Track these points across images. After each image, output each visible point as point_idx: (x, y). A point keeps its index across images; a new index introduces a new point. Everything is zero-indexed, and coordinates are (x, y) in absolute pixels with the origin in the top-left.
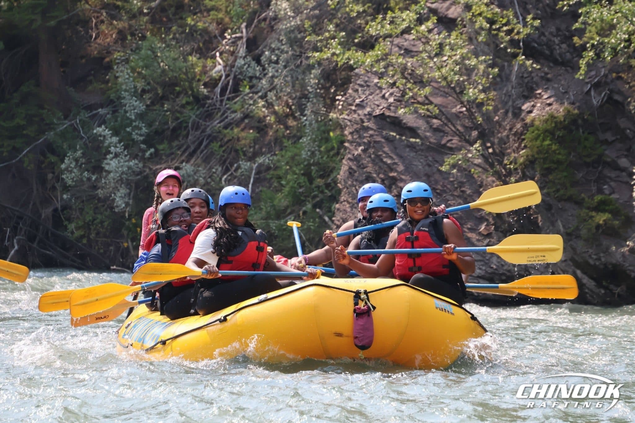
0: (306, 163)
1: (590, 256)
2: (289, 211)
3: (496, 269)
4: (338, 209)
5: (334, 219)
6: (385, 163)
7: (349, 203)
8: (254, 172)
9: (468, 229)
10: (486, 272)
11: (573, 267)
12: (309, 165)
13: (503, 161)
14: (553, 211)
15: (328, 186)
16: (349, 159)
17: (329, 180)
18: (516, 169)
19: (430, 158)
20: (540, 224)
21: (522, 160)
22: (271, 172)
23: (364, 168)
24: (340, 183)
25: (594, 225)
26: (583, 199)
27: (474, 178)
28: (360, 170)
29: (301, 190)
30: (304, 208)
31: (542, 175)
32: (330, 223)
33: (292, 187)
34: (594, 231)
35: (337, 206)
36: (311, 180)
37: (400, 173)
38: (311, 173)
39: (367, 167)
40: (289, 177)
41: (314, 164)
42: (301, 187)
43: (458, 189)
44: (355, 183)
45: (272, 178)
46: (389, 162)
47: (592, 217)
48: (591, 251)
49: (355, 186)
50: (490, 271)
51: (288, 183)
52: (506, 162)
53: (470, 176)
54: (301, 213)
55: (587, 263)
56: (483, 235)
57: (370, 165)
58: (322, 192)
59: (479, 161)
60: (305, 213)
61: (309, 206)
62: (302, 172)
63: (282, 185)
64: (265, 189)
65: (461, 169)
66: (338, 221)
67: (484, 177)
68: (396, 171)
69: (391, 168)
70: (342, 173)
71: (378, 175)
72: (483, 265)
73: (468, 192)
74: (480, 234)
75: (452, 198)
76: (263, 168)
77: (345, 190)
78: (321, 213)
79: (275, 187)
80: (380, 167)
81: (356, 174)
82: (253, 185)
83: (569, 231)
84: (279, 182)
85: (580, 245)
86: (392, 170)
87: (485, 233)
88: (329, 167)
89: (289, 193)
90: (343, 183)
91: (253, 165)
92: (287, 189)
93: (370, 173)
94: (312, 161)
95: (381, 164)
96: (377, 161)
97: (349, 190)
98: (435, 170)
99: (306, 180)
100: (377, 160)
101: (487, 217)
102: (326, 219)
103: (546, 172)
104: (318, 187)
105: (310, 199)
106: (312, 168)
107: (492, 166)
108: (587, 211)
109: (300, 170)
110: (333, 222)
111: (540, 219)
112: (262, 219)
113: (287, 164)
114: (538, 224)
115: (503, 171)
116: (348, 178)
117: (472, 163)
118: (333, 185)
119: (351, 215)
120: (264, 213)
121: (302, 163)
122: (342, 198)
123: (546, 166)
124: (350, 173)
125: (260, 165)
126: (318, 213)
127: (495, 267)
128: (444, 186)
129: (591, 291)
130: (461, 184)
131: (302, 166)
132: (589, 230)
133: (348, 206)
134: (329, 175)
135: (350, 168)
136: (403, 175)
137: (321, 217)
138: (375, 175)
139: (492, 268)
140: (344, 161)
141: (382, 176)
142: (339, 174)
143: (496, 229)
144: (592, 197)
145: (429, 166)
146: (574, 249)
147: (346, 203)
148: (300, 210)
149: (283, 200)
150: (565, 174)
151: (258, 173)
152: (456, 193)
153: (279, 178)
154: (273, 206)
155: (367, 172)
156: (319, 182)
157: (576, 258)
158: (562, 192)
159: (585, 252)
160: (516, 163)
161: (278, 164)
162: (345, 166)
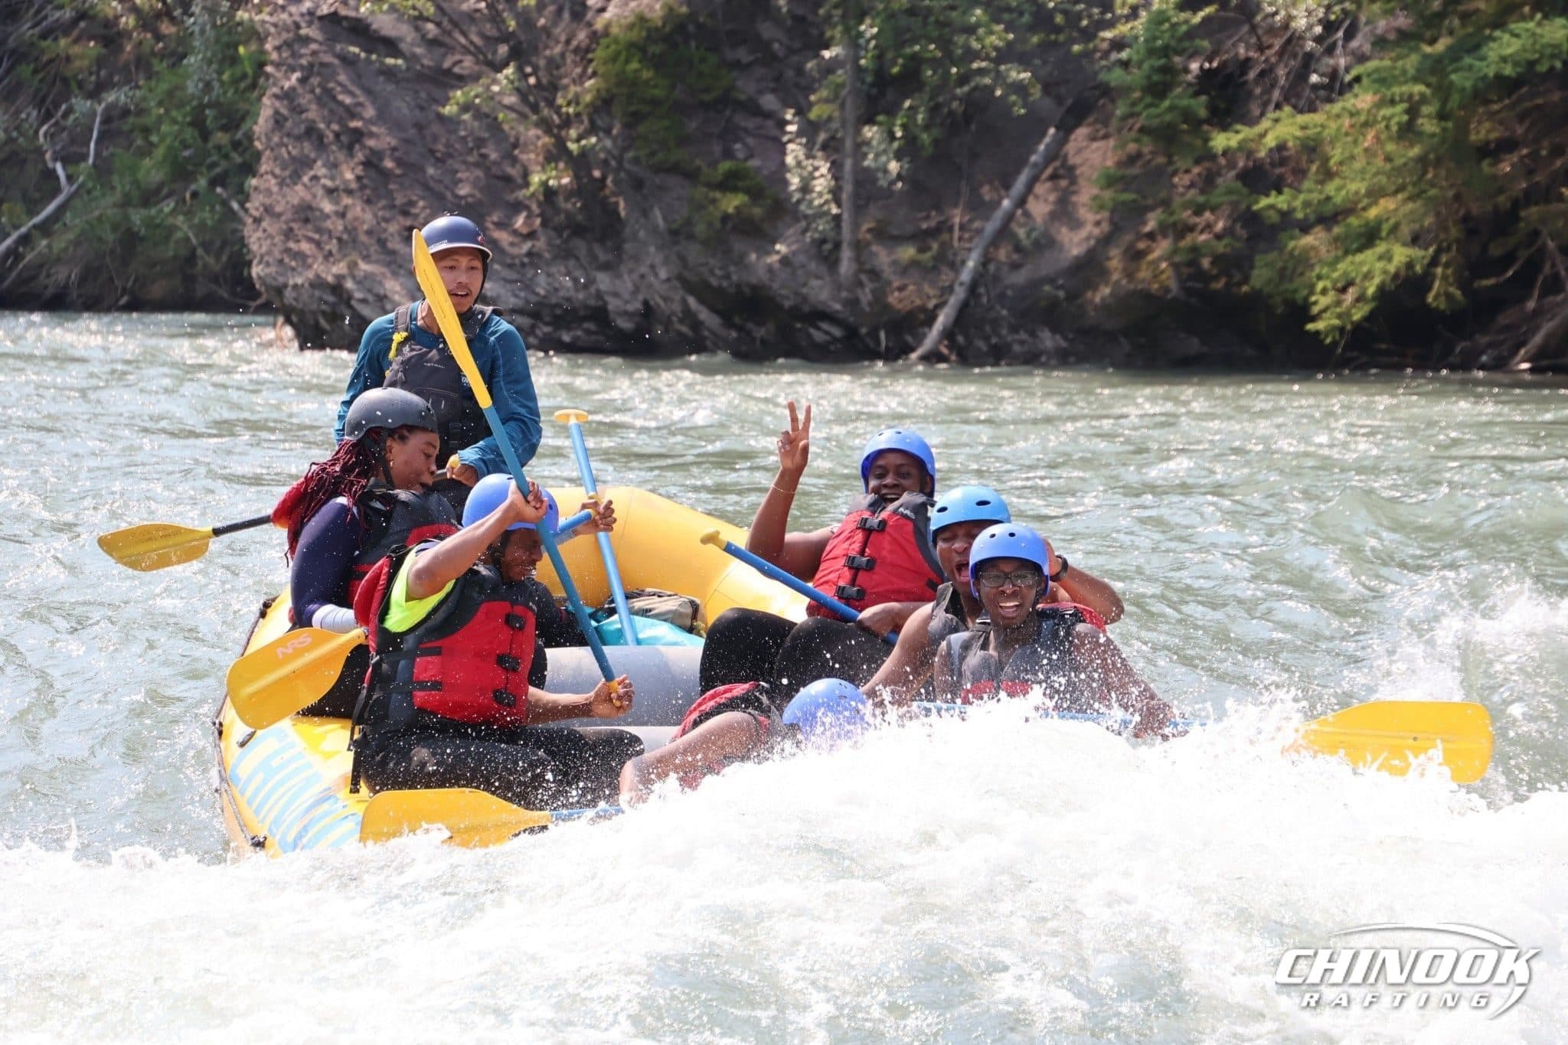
0: (195, 103)
1: (712, 272)
2: (165, 191)
3: (545, 297)
4: (256, 188)
5: (248, 205)
6: (341, 104)
7: (275, 176)
8: (98, 120)
9: (494, 223)
10: (528, 302)
11: (681, 292)
12: (202, 107)
13: (554, 99)
14: (645, 191)
15: (236, 145)
16: (276, 96)
17: (239, 135)
18: (578, 115)
19: (423, 95)
20: (623, 214)
21: (588, 98)
22: (131, 120)
23: (302, 112)
24: (259, 139)
25: (718, 214)
26: (699, 169)
27: (502, 131)
28: (296, 117)
29: (186, 153)
30: (193, 187)
31: (628, 126)
32: (242, 213)
33: (170, 148)
34: (718, 225)
35: (254, 182)
36: (205, 135)
37: (370, 122)
38: (204, 120)
39: (307, 110)
40: (164, 128)
41: (210, 105)
42: (186, 147)
43: (475, 152)
44: (285, 140)
45: (132, 131)
46: (348, 100)
47: (714, 201)
48: (712, 262)
49: (286, 146)
50: (533, 299)
51: (162, 139)
52: (560, 101)
53: (495, 126)
54: (188, 196)
55: (708, 285)
56: (521, 235)
57: (314, 107)
58: (226, 157)
59: (511, 99)
60: (194, 195)
61: (202, 182)
62: (188, 119)
63: (152, 145)
64: (119, 151)
65: (479, 114)
66: (257, 209)
67: (521, 129)
68: (362, 118)
69: (351, 113)
70: (261, 121)
71: (328, 126)
72: (521, 289)
73: (494, 156)
74: (515, 232)
75: (463, 167)
76: (115, 113)
77: (268, 153)
78: (225, 195)
79: (138, 147)
80: (331, 111)
81: (289, 124)
82: (97, 143)
83: (674, 226)
84: (146, 139)
85: (694, 253)
86: (353, 116)
87: (525, 231)
88: (237, 111)
89: (165, 158)
90: (263, 139)
91: (96, 106)
92: (160, 152)
93: (314, 121)
94: (206, 99)
95: (333, 106)
96: (325, 99)
97: (276, 152)
98: (432, 116)
99: (196, 134)
100: (327, 97)
101: (527, 202)
102: (235, 206)
103: (633, 119)
104: (219, 148)
105: (204, 170)
106: (207, 112)
107: (535, 108)
108: (705, 190)
109: (185, 116)
110: (246, 211)
111: (622, 204)
112: (115, 205)
113: (160, 104)
114: (618, 214)
115: (555, 117)
116: (273, 131)
117: (500, 103)
118: (245, 143)
119: (279, 198)
120: (117, 196)
121: (189, 102)
122: (264, 167)
123: (633, 108)
124: (277, 122)
125: (109, 108)
126: (219, 195)
127: (542, 292)
128: (448, 145)
129: (714, 333)
130: (480, 142)
131: (188, 108)
132: (710, 224)
133: (273, 181)
134: (238, 127)
135: (277, 112)
136: (374, 124)
137: (225, 203)
138: (322, 126)
139: (538, 294)
140: (266, 100)
141: (335, 127)
142: (256, 123)
143: (544, 224)
144: (713, 165)
145: (422, 108)
146: (683, 259)
147: (269, 177)
148: (185, 189)
149: (153, 172)
150: (666, 123)
151: (107, 120)
152: (470, 159)
153: (146, 131)
154: (136, 183)
155: (307, 120)
156: (221, 138)
157: (688, 275)
158: (660, 156)
159: (702, 265)
160: (578, 104)
161: (143, 105)
162: (267, 109)
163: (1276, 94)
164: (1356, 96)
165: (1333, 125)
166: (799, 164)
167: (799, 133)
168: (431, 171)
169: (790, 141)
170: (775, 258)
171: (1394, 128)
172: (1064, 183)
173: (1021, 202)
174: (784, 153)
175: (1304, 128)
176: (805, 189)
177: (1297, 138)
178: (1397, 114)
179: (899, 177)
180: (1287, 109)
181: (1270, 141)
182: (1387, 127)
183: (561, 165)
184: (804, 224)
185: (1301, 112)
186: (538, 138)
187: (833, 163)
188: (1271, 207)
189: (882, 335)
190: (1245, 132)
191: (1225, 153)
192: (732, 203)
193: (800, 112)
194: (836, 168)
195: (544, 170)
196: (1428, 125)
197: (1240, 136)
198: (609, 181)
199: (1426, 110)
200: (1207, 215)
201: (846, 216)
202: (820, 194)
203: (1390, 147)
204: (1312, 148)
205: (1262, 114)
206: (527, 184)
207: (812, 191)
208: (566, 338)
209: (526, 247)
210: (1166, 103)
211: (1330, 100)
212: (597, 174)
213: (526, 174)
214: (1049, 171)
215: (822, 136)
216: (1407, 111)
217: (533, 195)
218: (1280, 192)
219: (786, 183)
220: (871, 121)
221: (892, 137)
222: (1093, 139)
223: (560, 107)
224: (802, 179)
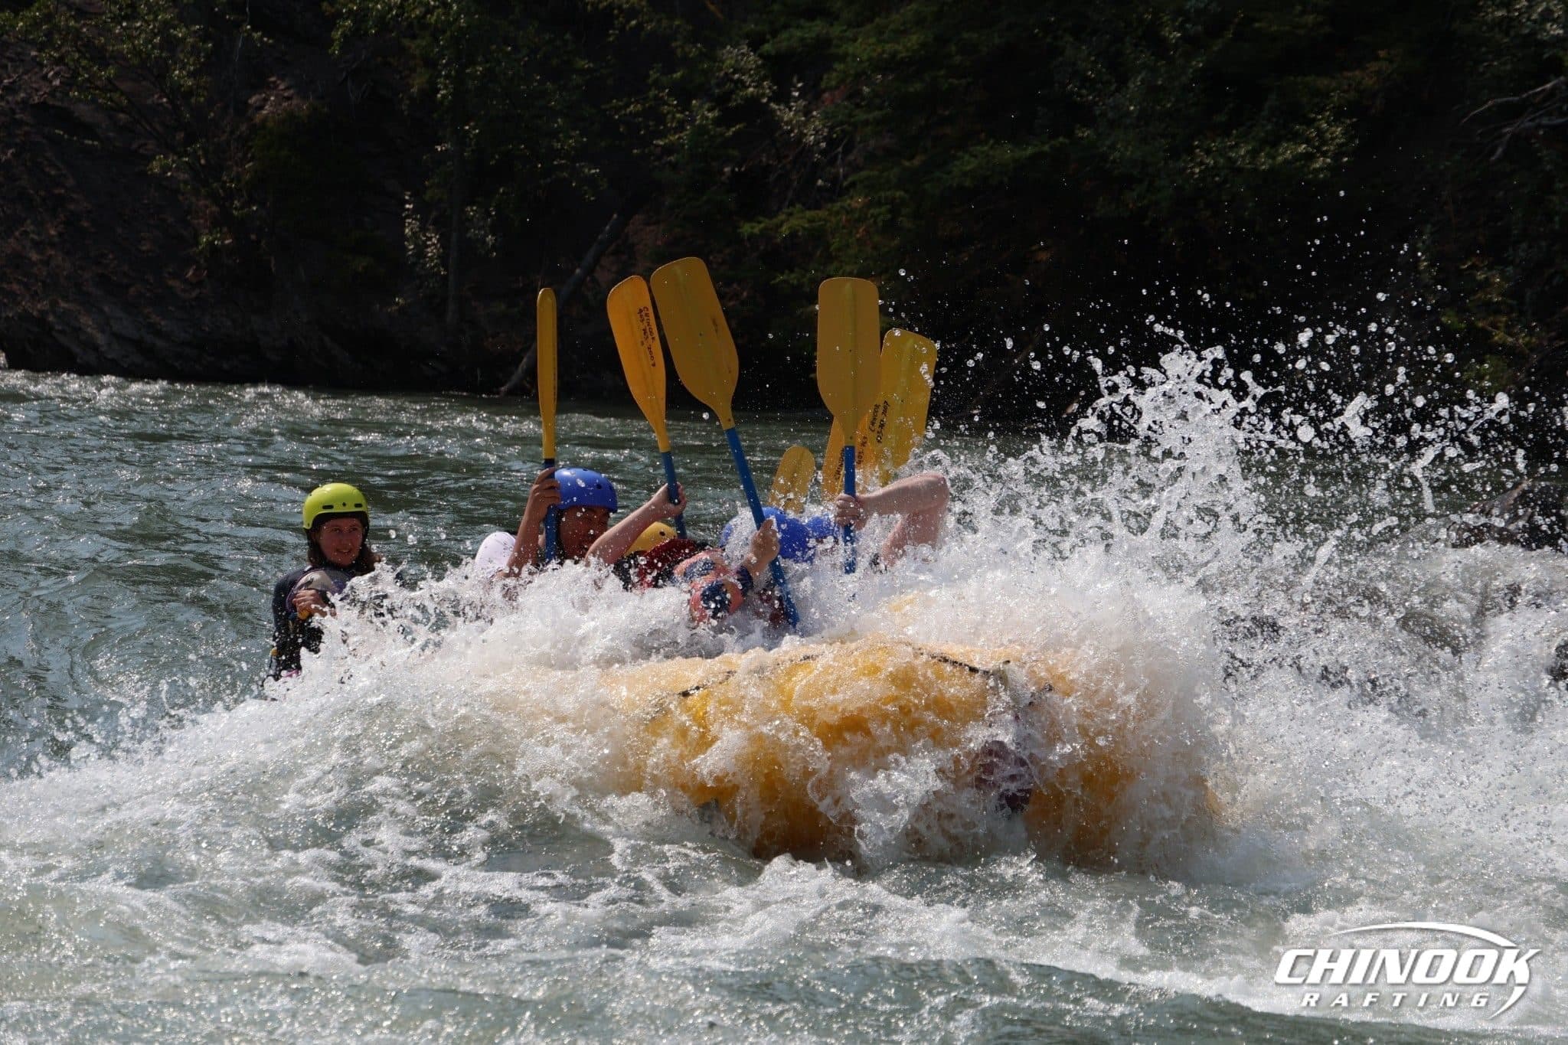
163: (790, 194)
164: (852, 198)
165: (833, 219)
166: (414, 233)
167: (414, 211)
168: (119, 230)
169: (408, 217)
170: (395, 308)
171: (880, 224)
172: (624, 257)
173: (590, 271)
174: (404, 227)
175: (811, 221)
176: (420, 252)
177: (804, 229)
178: (882, 212)
179: (493, 245)
180: (798, 206)
181: (785, 231)
182: (875, 222)
183: (225, 229)
184: (418, 282)
185: (809, 209)
186: (206, 207)
187: (441, 235)
188: (784, 281)
189: (479, 372)
190: (766, 223)
191: (751, 236)
192: (361, 263)
193: (417, 195)
194: (444, 241)
195: (211, 234)
196: (905, 222)
197: (762, 226)
198: (263, 244)
199: (905, 211)
200: (735, 286)
201: (451, 278)
202: (432, 259)
203: (877, 238)
204: (818, 236)
205: (780, 209)
206: (197, 244)
207: (426, 256)
208: (225, 366)
209: (194, 294)
210: (705, 198)
211: (833, 201)
212: (253, 237)
213: (196, 237)
214: (612, 247)
215: (434, 214)
216: (890, 211)
217: (201, 252)
218: (792, 271)
219: (406, 249)
220: (472, 204)
221: (490, 215)
222: (648, 224)
223: (225, 182)
224: (416, 246)
